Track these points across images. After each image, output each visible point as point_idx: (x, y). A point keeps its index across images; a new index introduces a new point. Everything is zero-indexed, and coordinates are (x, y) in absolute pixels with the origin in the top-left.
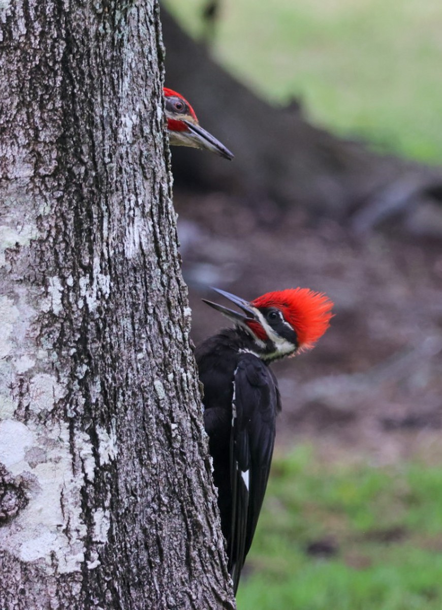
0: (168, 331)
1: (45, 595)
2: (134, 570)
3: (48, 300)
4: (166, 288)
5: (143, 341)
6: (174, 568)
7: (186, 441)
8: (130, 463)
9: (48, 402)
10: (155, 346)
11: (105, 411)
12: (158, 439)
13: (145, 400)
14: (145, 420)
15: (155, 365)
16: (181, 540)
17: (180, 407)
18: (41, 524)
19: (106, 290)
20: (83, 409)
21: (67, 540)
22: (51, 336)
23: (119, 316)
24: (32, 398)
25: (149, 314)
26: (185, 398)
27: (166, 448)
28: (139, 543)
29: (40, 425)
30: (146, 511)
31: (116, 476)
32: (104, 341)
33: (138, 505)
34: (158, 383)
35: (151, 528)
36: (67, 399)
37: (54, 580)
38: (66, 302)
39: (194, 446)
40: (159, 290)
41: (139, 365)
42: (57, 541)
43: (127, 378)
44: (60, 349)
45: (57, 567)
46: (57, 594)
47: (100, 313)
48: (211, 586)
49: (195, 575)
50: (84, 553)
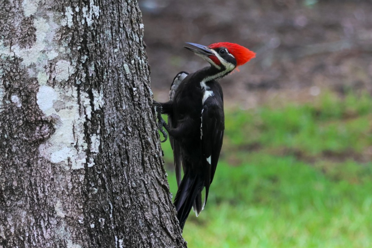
0: (131, 37)
1: (65, 181)
2: (114, 168)
3: (65, 20)
4: (130, 13)
5: (118, 42)
6: (135, 166)
7: (141, 97)
8: (111, 109)
9: (66, 76)
10: (124, 45)
11: (97, 81)
12: (126, 96)
13: (119, 75)
14: (119, 86)
15: (124, 55)
16: (139, 151)
17: (138, 79)
18: (62, 142)
19: (97, 14)
20: (84, 79)
21: (76, 151)
22: (67, 39)
23: (104, 29)
24: (57, 74)
25: (121, 28)
26: (141, 74)
27: (130, 101)
28: (116, 153)
29: (61, 88)
30: (120, 136)
31: (103, 117)
32: (96, 42)
33: (115, 132)
34: (126, 65)
35: (122, 145)
36: (76, 74)
37: (70, 173)
38: (75, 20)
39: (146, 100)
40: (126, 14)
41: (115, 56)
42: (71, 152)
43: (109, 63)
44: (72, 47)
45: (71, 166)
46: (71, 181)
47: (94, 27)
48: (155, 177)
49: (147, 171)
50: (86, 158)
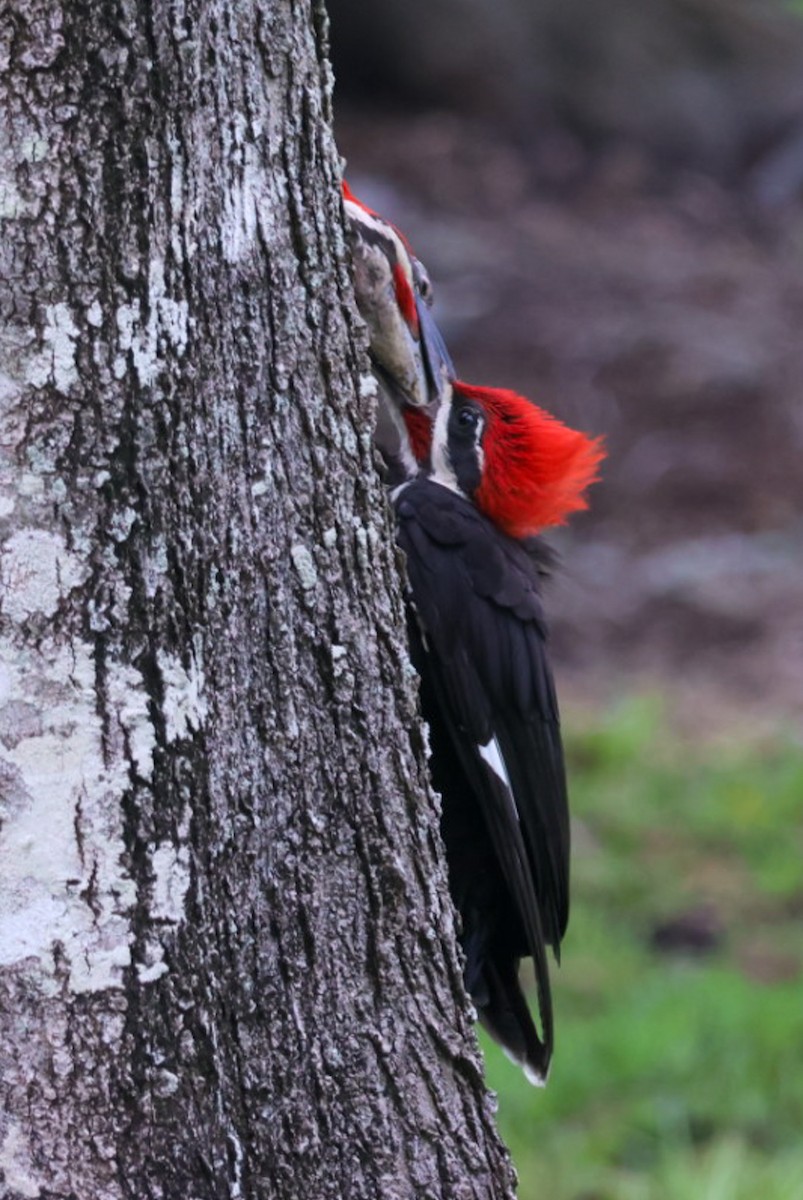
0: (324, 429)
1: (40, 1043)
2: (248, 985)
3: (45, 359)
4: (319, 331)
5: (266, 454)
6: (339, 979)
7: (366, 686)
8: (236, 736)
9: (45, 596)
10: (293, 465)
11: (178, 617)
12: (302, 682)
13: (272, 590)
14: (271, 638)
15: (293, 509)
16: (356, 915)
17: (351, 607)
18: (30, 878)
19: (179, 335)
20: (125, 611)
21: (90, 916)
22: (52, 442)
23: (210, 396)
24: (8, 586)
25: (280, 392)
26: (364, 587)
27: (320, 702)
28: (258, 923)
29: (26, 648)
30: (275, 849)
31: (204, 768)
32: (174, 454)
33: (254, 834)
34: (300, 552)
35: (285, 887)
36: (90, 588)
37: (60, 1007)
38: (85, 362)
39: (385, 698)
40: (302, 336)
41: (256, 511)
42: (67, 919)
43: (229, 540)
44: (74, 472)
45: (68, 978)
46: (68, 1040)
47: (166, 388)
48: (425, 1021)
49: (389, 997)
50: (130, 946)
